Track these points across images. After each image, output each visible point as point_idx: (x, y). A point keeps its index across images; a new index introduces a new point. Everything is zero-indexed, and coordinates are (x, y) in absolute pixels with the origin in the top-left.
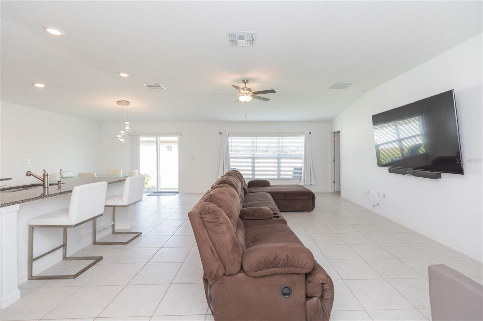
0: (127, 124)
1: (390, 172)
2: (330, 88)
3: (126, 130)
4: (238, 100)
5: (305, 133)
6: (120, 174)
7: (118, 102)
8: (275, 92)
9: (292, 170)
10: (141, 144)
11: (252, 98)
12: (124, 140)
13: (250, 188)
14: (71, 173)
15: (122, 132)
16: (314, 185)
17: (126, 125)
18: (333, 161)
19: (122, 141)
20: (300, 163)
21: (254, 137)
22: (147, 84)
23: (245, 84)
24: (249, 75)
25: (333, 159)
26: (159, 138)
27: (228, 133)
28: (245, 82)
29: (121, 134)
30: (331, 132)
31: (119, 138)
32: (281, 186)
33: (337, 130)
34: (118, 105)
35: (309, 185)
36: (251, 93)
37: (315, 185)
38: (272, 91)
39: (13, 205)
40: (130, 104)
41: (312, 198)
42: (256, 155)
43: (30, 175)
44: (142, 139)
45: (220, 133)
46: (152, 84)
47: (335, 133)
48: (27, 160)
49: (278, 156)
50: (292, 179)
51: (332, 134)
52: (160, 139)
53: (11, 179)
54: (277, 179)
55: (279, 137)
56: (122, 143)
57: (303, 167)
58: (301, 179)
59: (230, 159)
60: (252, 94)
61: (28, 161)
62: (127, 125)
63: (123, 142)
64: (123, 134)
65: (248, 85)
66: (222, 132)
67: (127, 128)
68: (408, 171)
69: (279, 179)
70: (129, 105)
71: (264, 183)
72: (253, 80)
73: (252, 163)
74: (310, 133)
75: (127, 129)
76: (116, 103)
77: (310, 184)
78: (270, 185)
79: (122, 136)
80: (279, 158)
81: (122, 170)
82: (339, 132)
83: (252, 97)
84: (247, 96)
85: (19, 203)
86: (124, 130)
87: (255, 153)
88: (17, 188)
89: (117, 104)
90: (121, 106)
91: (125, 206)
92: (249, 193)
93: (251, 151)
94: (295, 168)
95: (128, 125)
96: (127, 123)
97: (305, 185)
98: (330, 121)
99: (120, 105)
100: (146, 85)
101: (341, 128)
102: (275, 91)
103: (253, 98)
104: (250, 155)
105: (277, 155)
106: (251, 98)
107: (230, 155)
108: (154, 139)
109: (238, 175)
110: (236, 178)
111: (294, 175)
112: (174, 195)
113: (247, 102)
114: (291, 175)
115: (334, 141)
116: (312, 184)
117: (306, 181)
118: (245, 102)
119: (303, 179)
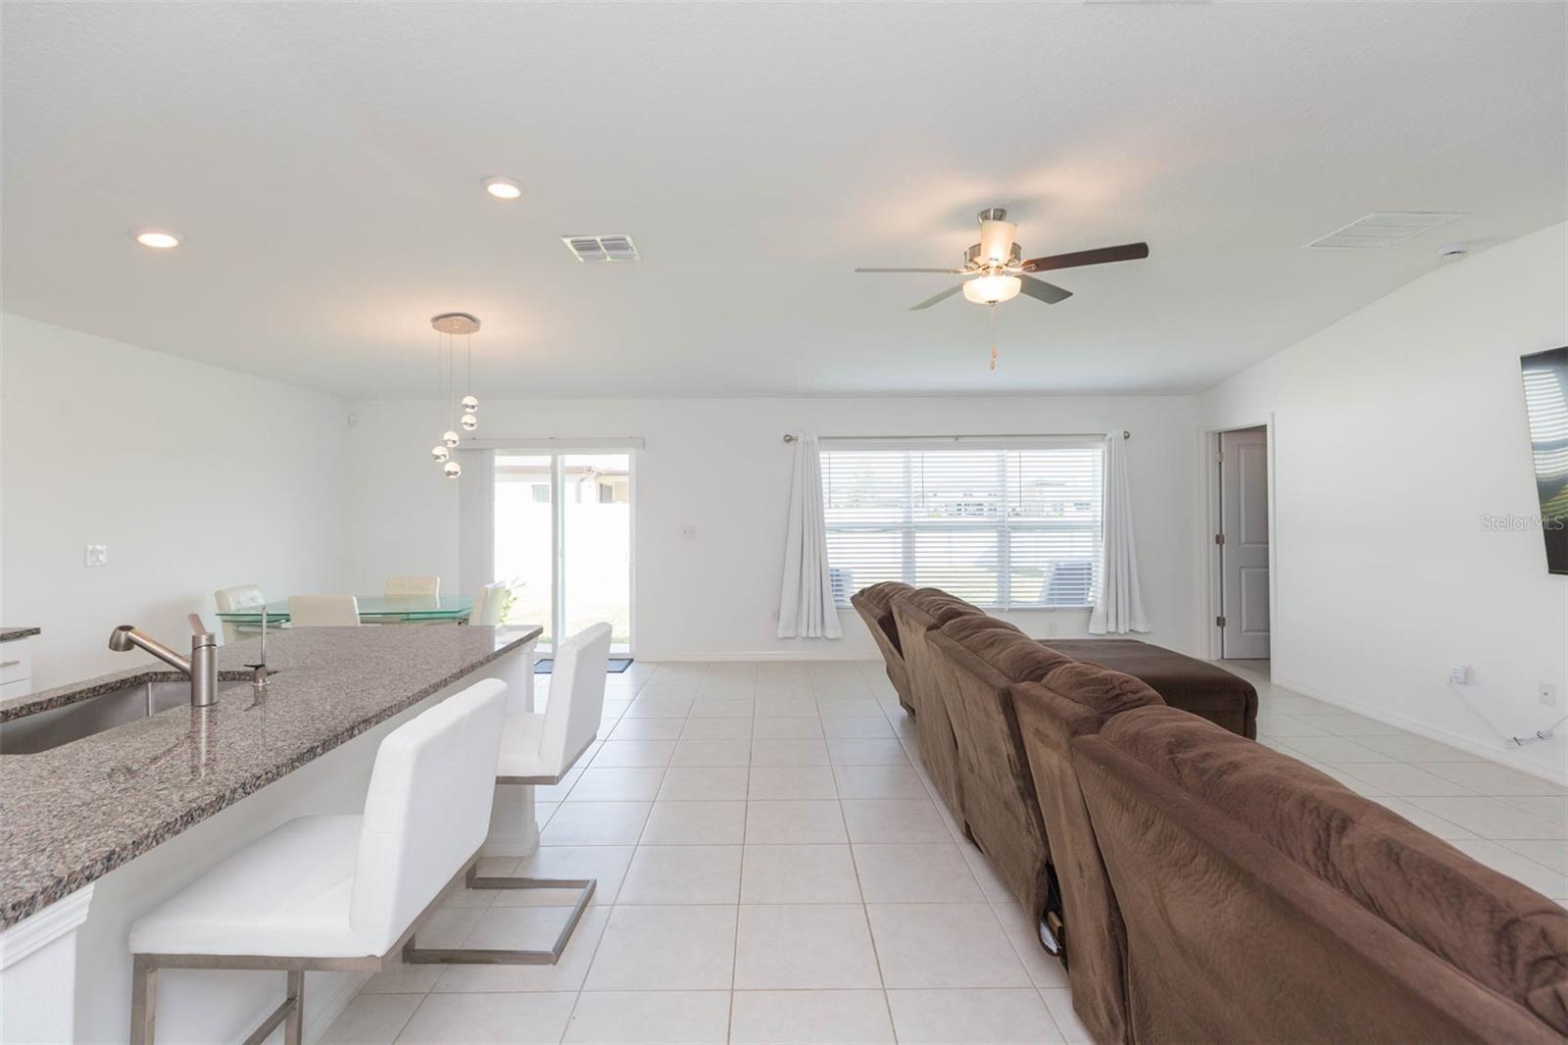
0: (470, 404)
3: (465, 426)
5: (1109, 436)
6: (435, 595)
7: (436, 319)
8: (1146, 255)
9: (1047, 575)
10: (497, 476)
11: (1020, 285)
12: (460, 464)
14: (256, 593)
15: (450, 435)
17: (467, 406)
18: (1213, 539)
19: (452, 470)
20: (1087, 549)
22: (574, 239)
25: (1214, 532)
26: (560, 458)
27: (819, 439)
29: (445, 443)
30: (1207, 433)
31: (438, 457)
33: (1244, 421)
34: (437, 333)
35: (1125, 633)
36: (1019, 263)
37: (1148, 633)
38: (1140, 251)
39: (55, 900)
40: (482, 326)
41: (1244, 707)
42: (919, 517)
43: (130, 644)
44: (501, 460)
45: (789, 439)
46: (598, 235)
47: (1220, 434)
48: (99, 547)
49: (1003, 521)
51: (1210, 435)
52: (563, 462)
53: (36, 631)
55: (1006, 451)
56: (451, 477)
57: (1101, 565)
58: (1090, 610)
59: (828, 536)
60: (1021, 270)
61: (102, 552)
62: (468, 410)
63: (456, 473)
64: (454, 442)
66: (793, 435)
67: (468, 419)
70: (478, 329)
73: (903, 548)
74: (1126, 438)
75: (466, 424)
76: (430, 324)
79: (449, 449)
80: (1005, 531)
81: (438, 580)
82: (1262, 429)
83: (1021, 281)
84: (1005, 276)
85: (89, 879)
86: (458, 428)
88: (65, 704)
89: (434, 326)
90: (446, 336)
91: (553, 777)
95: (473, 407)
96: (469, 400)
97: (1109, 633)
98: (1204, 390)
99: (443, 334)
100: (572, 242)
101: (1273, 414)
102: (1147, 249)
103: (1021, 288)
104: (896, 516)
105: (997, 519)
106: (1016, 285)
107: (826, 521)
108: (545, 460)
112: (622, 672)
113: (1001, 301)
114: (1038, 594)
115: (1217, 464)
116: (1137, 629)
117: (1112, 619)
118: (990, 302)
119: (1100, 608)
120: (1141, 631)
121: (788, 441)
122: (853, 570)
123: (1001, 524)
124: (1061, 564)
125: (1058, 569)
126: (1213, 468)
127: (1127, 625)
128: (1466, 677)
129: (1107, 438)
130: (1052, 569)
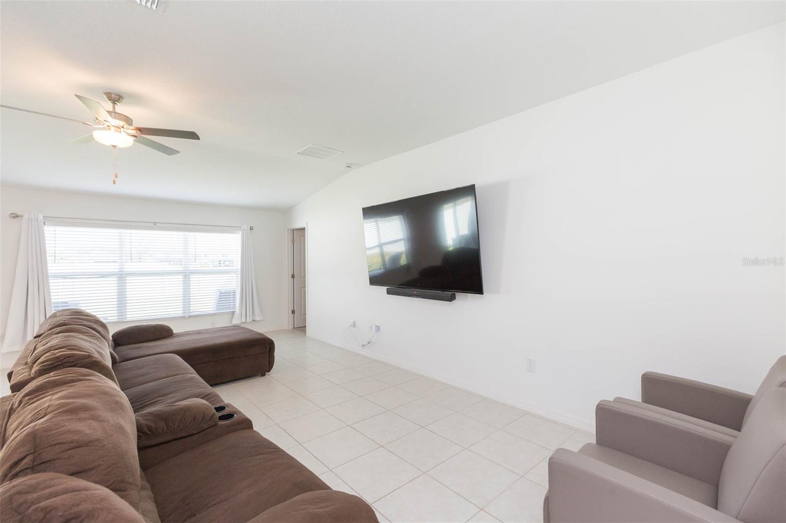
1: (389, 292)
2: (301, 154)
4: (91, 139)
5: (243, 228)
8: (198, 139)
9: (214, 296)
11: (134, 140)
13: (120, 348)
16: (259, 321)
18: (290, 277)
20: (233, 283)
21: (123, 230)
23: (114, 103)
24: (124, 84)
25: (290, 273)
27: (44, 217)
28: (115, 98)
30: (288, 229)
32: (199, 332)
33: (299, 225)
35: (250, 322)
36: (131, 127)
37: (262, 321)
38: (193, 136)
41: (268, 350)
42: (129, 267)
45: (15, 216)
47: (293, 230)
49: (185, 270)
50: (215, 314)
54: (183, 318)
55: (187, 233)
57: (239, 289)
58: (233, 313)
59: (50, 281)
60: (134, 132)
65: (120, 108)
66: (19, 214)
68: (415, 291)
69: (187, 316)
71: (160, 332)
72: (136, 99)
73: (117, 286)
74: (251, 229)
77: (251, 320)
78: (173, 334)
80: (186, 275)
82: (304, 229)
83: (135, 138)
84: (120, 132)
87: (126, 262)
92: (120, 362)
93: (117, 258)
94: (222, 293)
97: (242, 323)
98: (285, 212)
101: (307, 223)
102: (197, 135)
103: (135, 142)
104: (114, 268)
105: (183, 269)
106: (132, 139)
109: (95, 326)
110: (92, 336)
111: (218, 306)
113: (120, 147)
114: (212, 307)
115: (292, 243)
116: (255, 320)
117: (244, 315)
118: (113, 146)
119: (237, 310)
120: (258, 320)
121: (14, 217)
122: (79, 302)
123: (184, 271)
124: (223, 291)
125: (221, 293)
126: (291, 244)
127: (251, 317)
128: (354, 325)
129: (242, 229)
130: (218, 293)
